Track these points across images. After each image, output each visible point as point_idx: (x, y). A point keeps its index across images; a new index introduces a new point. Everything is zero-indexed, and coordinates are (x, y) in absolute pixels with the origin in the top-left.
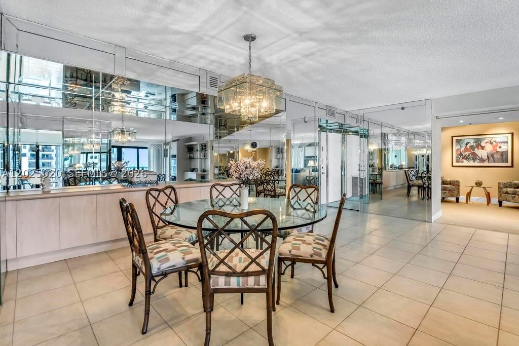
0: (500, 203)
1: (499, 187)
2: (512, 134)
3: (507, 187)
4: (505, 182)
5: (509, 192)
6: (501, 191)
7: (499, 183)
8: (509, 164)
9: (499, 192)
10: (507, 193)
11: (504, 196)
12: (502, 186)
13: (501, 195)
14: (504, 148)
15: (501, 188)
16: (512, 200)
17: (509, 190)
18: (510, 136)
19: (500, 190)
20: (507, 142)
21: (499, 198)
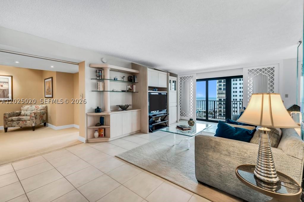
0: (6, 130)
1: (4, 117)
2: (12, 77)
3: (11, 117)
4: (10, 113)
5: (14, 120)
6: (7, 119)
7: (5, 114)
8: (10, 99)
9: (5, 121)
10: (12, 121)
11: (10, 123)
12: (7, 116)
13: (6, 123)
14: (5, 86)
15: (6, 118)
16: (17, 125)
17: (14, 118)
18: (10, 78)
19: (5, 119)
20: (8, 83)
21: (5, 126)
